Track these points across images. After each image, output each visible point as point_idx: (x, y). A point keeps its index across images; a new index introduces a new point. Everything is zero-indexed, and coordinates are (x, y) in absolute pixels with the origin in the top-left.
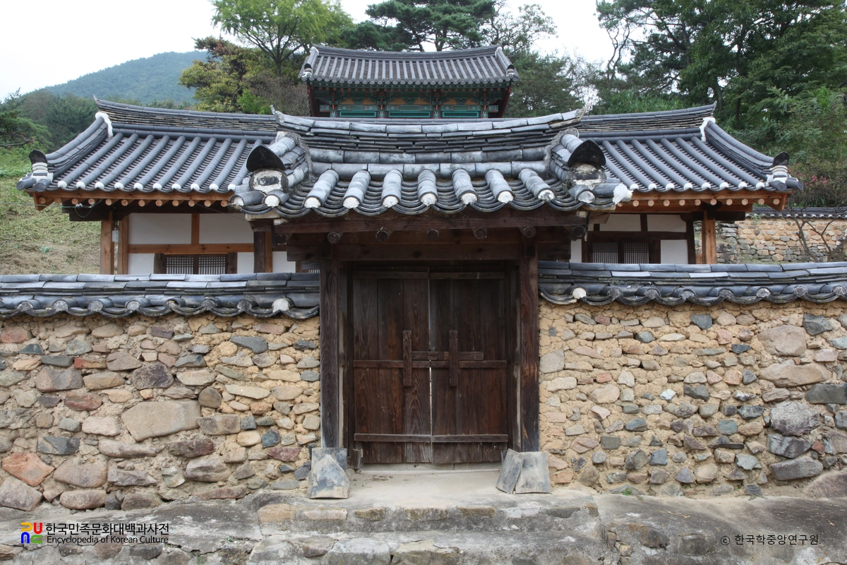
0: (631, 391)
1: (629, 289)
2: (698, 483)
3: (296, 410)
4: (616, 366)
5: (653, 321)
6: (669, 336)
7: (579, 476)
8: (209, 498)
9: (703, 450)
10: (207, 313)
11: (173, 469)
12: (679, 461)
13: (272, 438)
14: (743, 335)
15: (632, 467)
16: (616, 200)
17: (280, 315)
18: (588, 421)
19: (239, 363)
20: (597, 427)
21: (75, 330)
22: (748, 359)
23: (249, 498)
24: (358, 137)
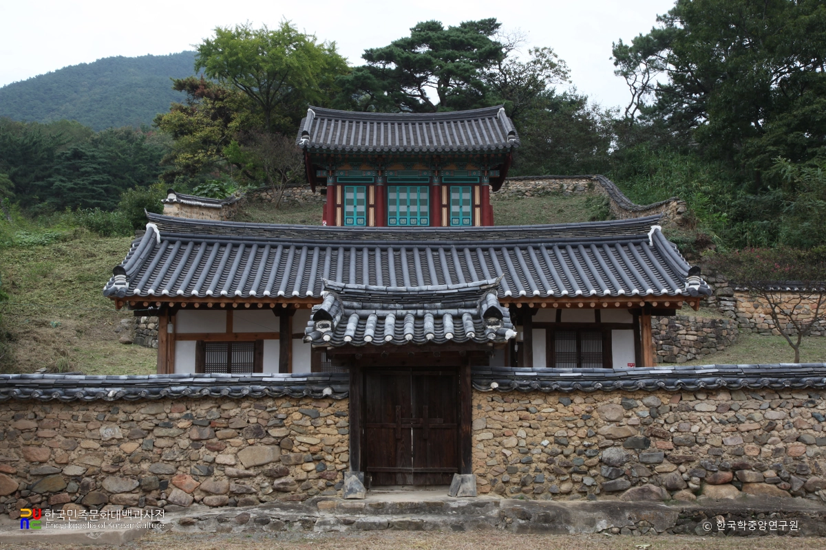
0: (524, 441)
1: (525, 382)
2: (562, 493)
3: (335, 451)
4: (516, 427)
5: (537, 401)
6: (547, 410)
7: (494, 489)
8: (287, 500)
9: (564, 475)
10: (286, 396)
11: (267, 484)
12: (551, 481)
13: (322, 467)
14: (587, 409)
15: (524, 484)
16: (507, 338)
17: (327, 397)
18: (499, 458)
19: (303, 424)
20: (504, 461)
21: (212, 405)
22: (591, 423)
23: (309, 500)
24: (370, 294)
